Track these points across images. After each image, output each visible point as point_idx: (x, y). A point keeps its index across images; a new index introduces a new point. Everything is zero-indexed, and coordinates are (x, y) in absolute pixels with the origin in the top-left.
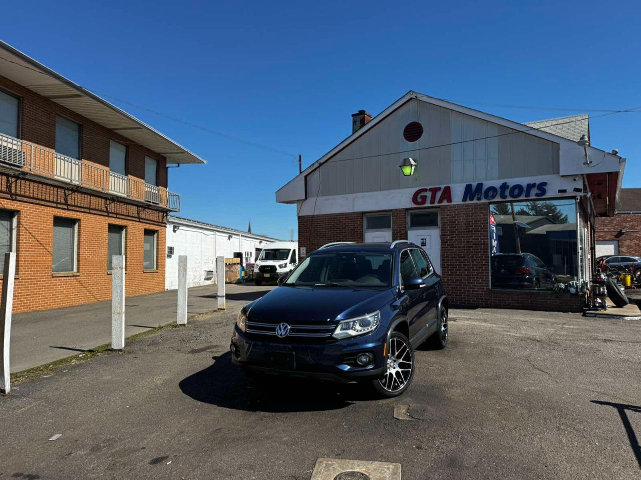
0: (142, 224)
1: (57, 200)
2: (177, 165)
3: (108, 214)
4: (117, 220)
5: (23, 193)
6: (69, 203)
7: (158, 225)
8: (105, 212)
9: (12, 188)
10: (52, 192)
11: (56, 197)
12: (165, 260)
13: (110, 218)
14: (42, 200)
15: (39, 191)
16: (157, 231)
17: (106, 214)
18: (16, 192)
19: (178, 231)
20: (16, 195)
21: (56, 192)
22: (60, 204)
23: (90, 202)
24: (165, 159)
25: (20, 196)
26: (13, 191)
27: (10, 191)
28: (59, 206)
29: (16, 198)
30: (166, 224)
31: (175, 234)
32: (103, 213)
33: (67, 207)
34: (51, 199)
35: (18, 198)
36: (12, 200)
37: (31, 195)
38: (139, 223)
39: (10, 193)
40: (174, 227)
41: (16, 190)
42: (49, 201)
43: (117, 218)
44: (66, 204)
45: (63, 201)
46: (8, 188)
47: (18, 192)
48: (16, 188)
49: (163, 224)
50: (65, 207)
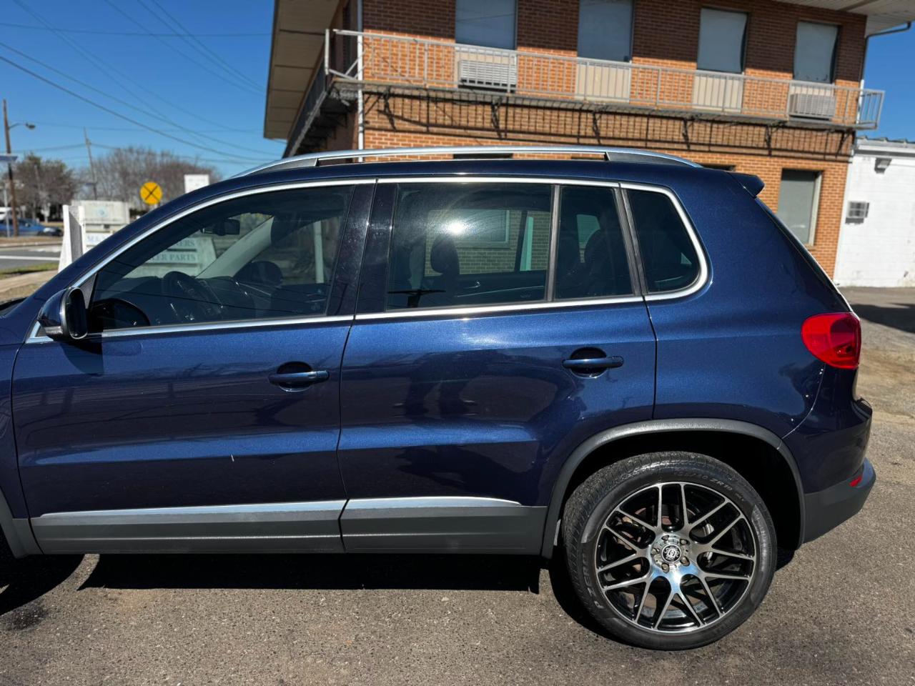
0: (776, 159)
1: (579, 132)
2: (905, 26)
3: (689, 147)
4: (710, 155)
5: (517, 127)
6: (602, 133)
7: (824, 160)
8: (682, 143)
9: (501, 122)
10: (569, 120)
11: (577, 127)
12: (838, 228)
13: (693, 154)
14: (550, 134)
15: (546, 121)
16: (822, 172)
17: (685, 147)
18: (506, 128)
19: (889, 170)
20: (506, 131)
21: (577, 120)
22: (585, 137)
23: (647, 130)
24: (862, 19)
25: (514, 131)
26: (502, 126)
27: (497, 127)
28: (582, 141)
29: (506, 135)
30: (849, 156)
31: (880, 176)
32: (676, 146)
33: (599, 141)
34: (568, 132)
35: (510, 135)
36: (500, 139)
37: (532, 129)
38: (768, 159)
39: (497, 129)
40: (878, 161)
41: (506, 124)
42: (564, 135)
43: (710, 152)
44: (597, 135)
45: (590, 132)
46: (494, 123)
47: (510, 127)
48: (506, 120)
49: (842, 157)
50: (594, 141)
